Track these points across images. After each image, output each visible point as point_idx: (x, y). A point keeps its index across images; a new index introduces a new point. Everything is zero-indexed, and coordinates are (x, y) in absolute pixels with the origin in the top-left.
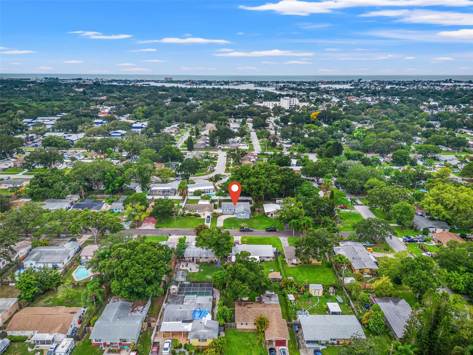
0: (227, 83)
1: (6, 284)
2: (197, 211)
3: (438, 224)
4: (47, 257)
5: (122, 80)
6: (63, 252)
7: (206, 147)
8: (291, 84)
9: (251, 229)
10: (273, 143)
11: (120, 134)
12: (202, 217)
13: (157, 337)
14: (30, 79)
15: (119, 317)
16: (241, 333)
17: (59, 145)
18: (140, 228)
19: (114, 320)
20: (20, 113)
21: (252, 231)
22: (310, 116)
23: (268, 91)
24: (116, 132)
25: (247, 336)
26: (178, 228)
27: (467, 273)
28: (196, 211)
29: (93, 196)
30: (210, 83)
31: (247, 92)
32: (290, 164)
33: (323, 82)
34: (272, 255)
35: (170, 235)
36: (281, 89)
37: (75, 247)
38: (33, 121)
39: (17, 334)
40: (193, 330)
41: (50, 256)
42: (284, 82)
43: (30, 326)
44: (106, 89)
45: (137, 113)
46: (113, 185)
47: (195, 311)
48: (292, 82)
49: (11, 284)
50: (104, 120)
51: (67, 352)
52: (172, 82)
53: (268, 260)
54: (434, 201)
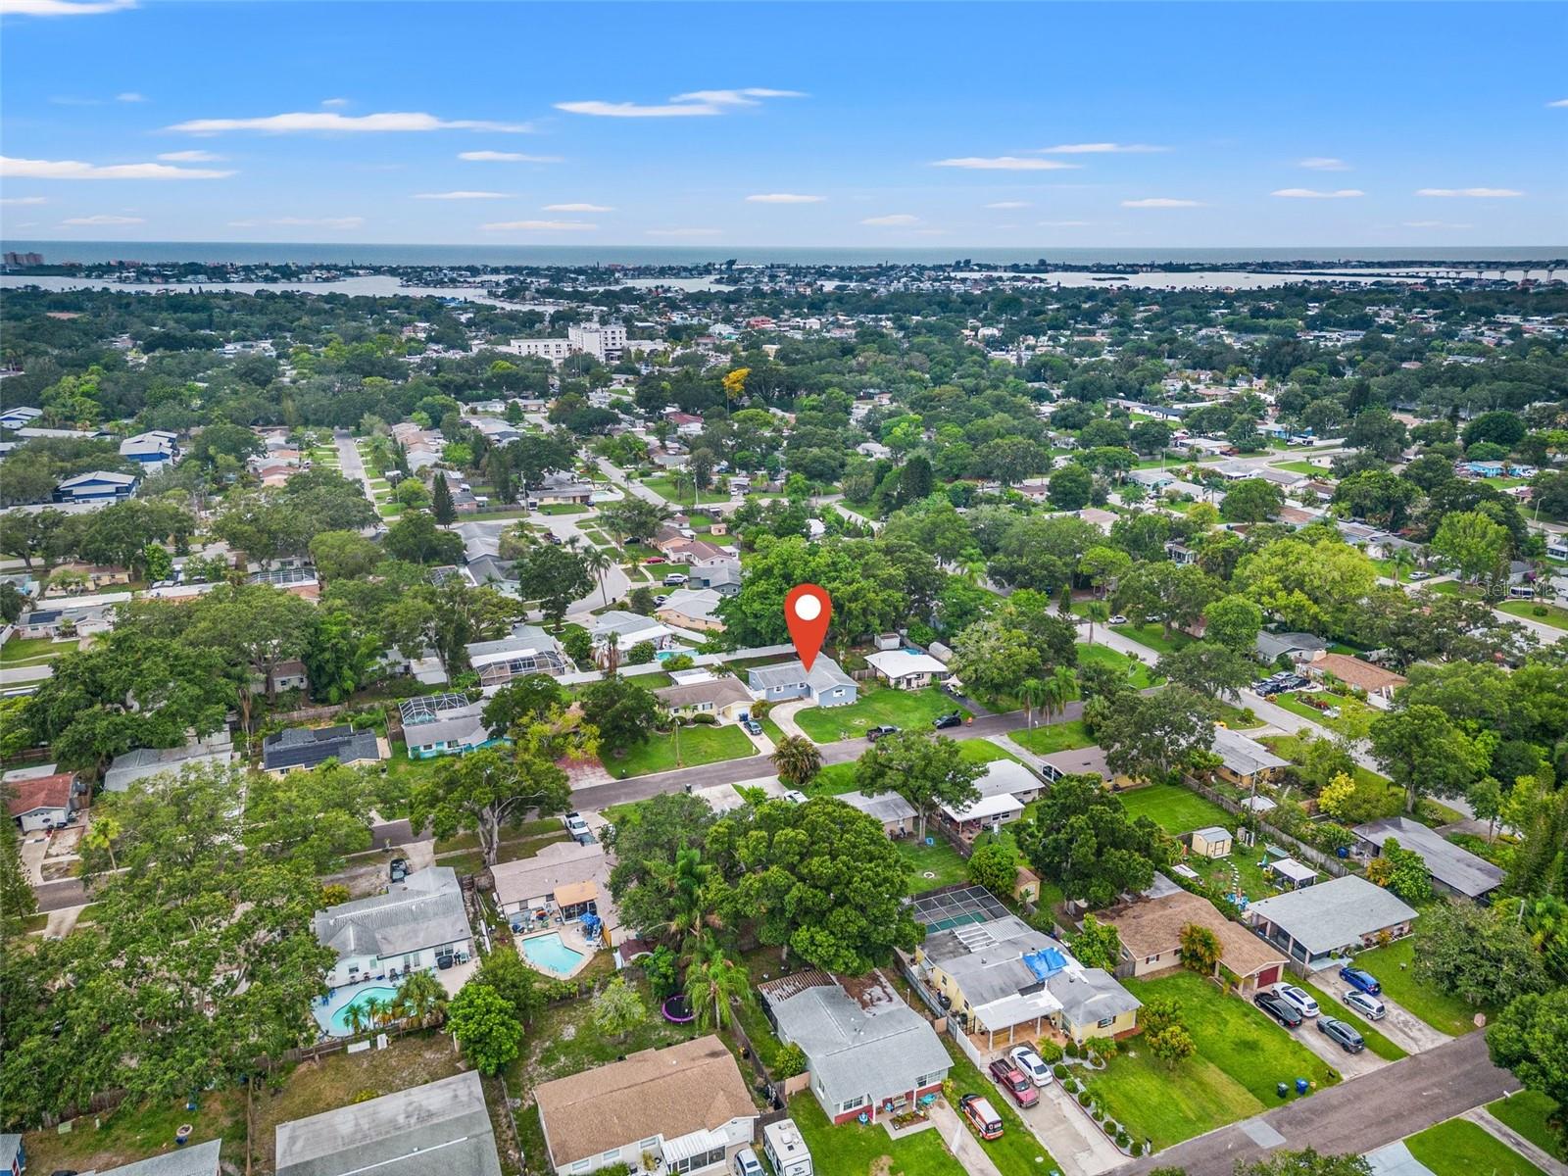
1: (334, 1053)
2: (700, 707)
3: (1299, 641)
6: (436, 904)
8: (521, 274)
12: (724, 722)
15: (853, 1027)
16: (1159, 984)
19: (854, 1038)
23: (471, 302)
24: (94, 482)
25: (1177, 986)
26: (686, 765)
28: (695, 708)
30: (219, 273)
33: (623, 269)
35: (689, 789)
39: (589, 1167)
40: (1068, 1005)
47: (1028, 960)
49: (352, 1049)
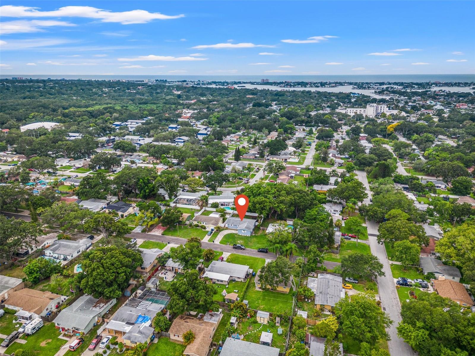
0: (323, 85)
3: (448, 270)
4: (63, 249)
5: (221, 82)
6: (75, 246)
7: (256, 157)
9: (243, 247)
10: (323, 157)
11: (182, 141)
12: (207, 229)
13: (104, 332)
14: (143, 81)
15: (81, 309)
16: (172, 343)
17: (126, 149)
18: (148, 233)
19: (77, 311)
20: (115, 116)
21: (244, 249)
22: (387, 128)
23: (363, 95)
24: (181, 139)
25: (175, 347)
26: (181, 237)
27: (422, 330)
28: (203, 223)
29: (129, 198)
30: (305, 85)
31: (337, 96)
32: (328, 182)
33: (440, 83)
34: (243, 275)
35: (169, 243)
36: (381, 93)
37: (87, 243)
38: (122, 124)
39: (11, 307)
40: (130, 332)
41: (65, 249)
42: (390, 84)
43: (20, 304)
44: (200, 92)
45: (212, 119)
46: (145, 191)
47: (140, 316)
48: (399, 83)
50: (178, 125)
51: (33, 329)
52: (268, 83)
53: (240, 280)
54: (448, 244)
